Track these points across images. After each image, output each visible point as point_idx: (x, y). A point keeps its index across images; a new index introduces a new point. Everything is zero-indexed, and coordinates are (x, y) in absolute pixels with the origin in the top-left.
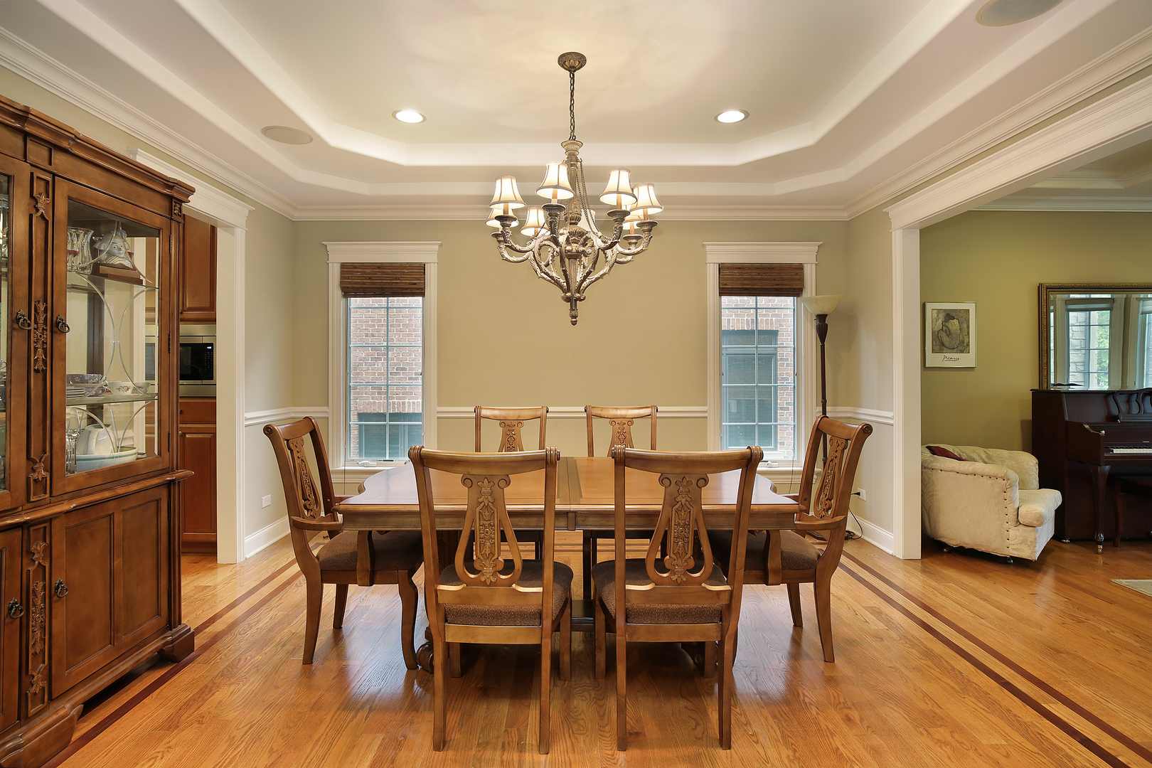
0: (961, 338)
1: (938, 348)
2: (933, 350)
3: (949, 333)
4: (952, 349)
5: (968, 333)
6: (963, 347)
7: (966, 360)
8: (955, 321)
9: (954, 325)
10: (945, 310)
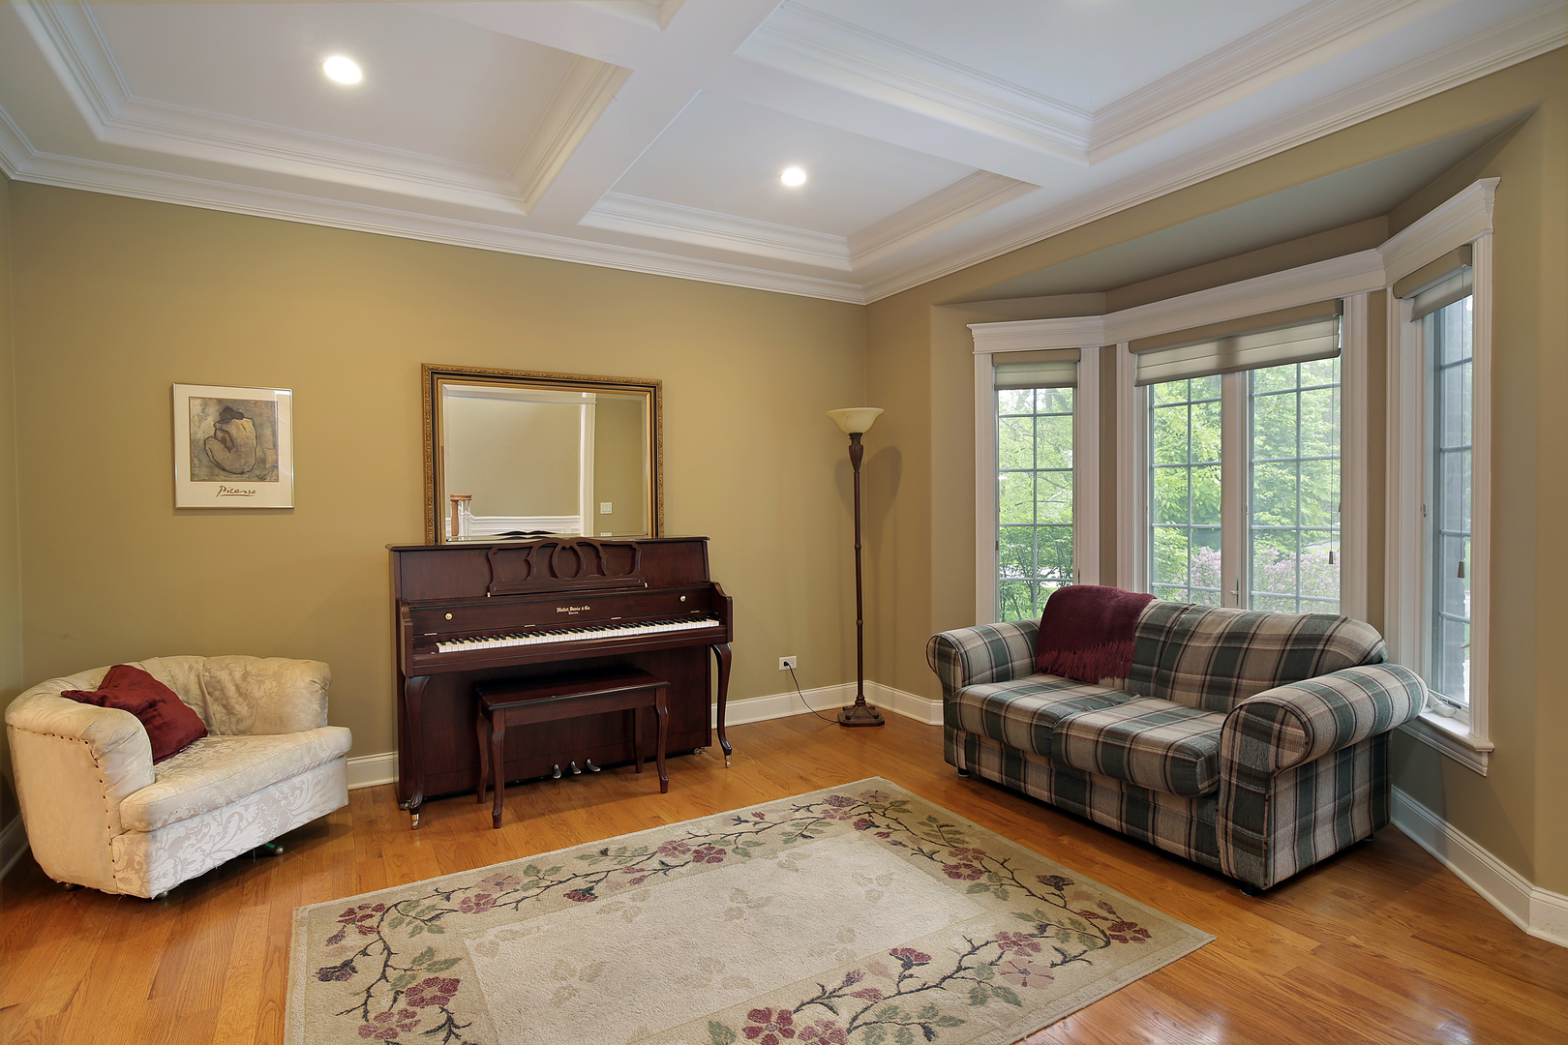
0: (259, 454)
1: (204, 471)
2: (192, 475)
3: (228, 443)
4: (240, 474)
5: (275, 446)
6: (263, 470)
7: (274, 494)
8: (246, 423)
9: (242, 429)
10: (220, 401)
